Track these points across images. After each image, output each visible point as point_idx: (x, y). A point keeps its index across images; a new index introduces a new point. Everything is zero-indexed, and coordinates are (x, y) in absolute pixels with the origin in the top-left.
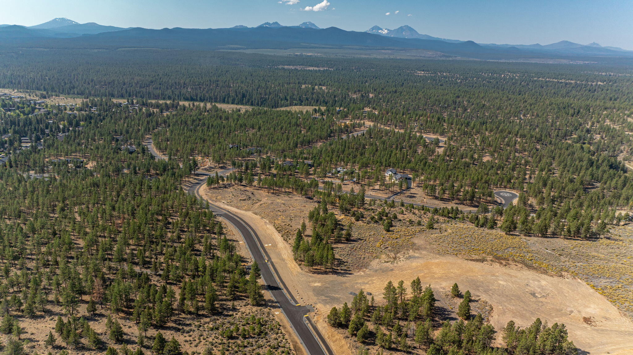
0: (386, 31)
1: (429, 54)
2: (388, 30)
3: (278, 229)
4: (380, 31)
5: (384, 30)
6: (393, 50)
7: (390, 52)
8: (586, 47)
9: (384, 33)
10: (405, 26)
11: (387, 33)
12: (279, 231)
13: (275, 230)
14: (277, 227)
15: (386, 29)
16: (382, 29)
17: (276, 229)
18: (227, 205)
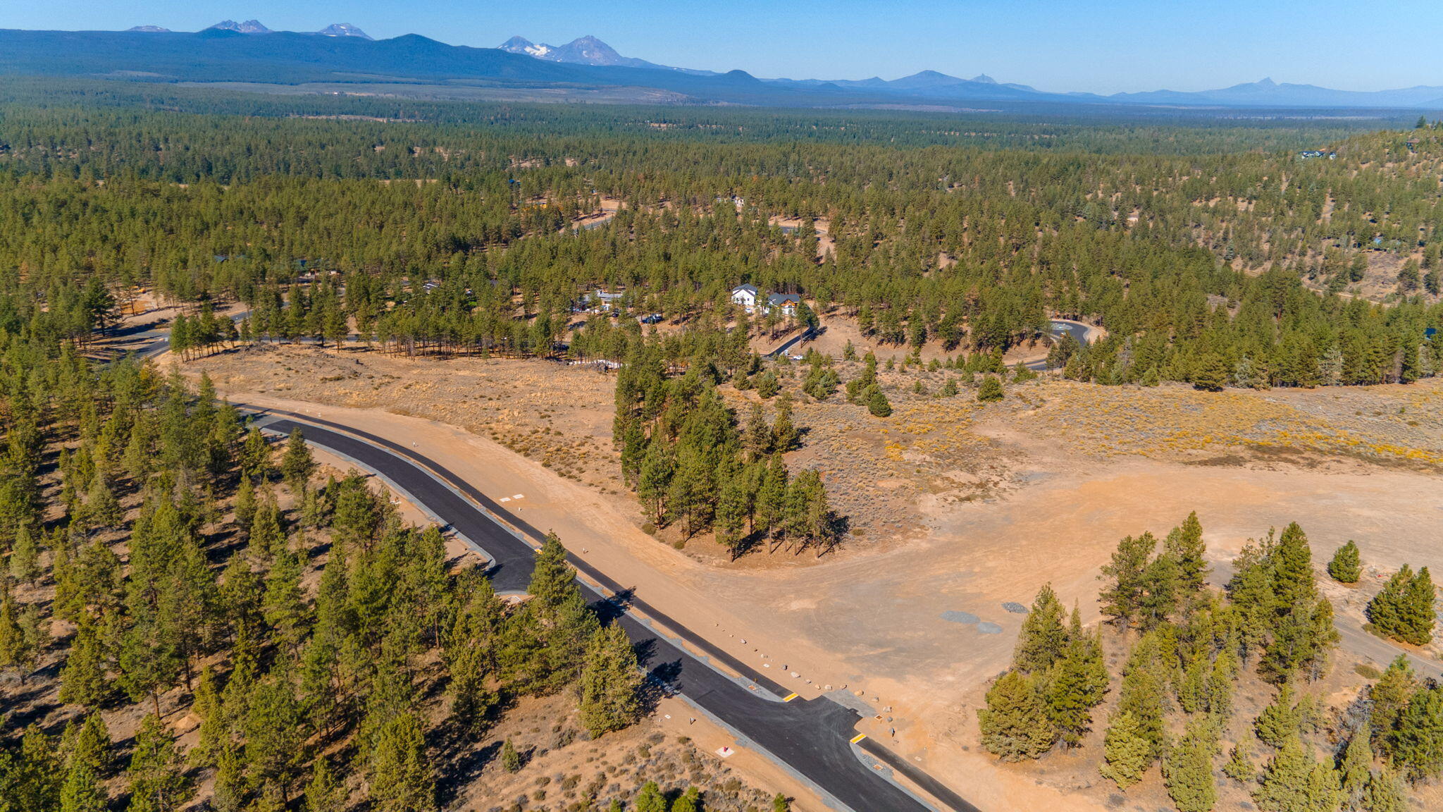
0: (543, 50)
1: (656, 96)
2: (548, 47)
3: (517, 446)
4: (528, 49)
5: (538, 47)
6: (571, 87)
7: (563, 92)
8: (970, 83)
9: (538, 53)
10: (587, 38)
11: (546, 55)
12: (526, 452)
13: (509, 453)
14: (508, 441)
15: (542, 45)
16: (532, 46)
17: (510, 447)
18: (280, 397)
